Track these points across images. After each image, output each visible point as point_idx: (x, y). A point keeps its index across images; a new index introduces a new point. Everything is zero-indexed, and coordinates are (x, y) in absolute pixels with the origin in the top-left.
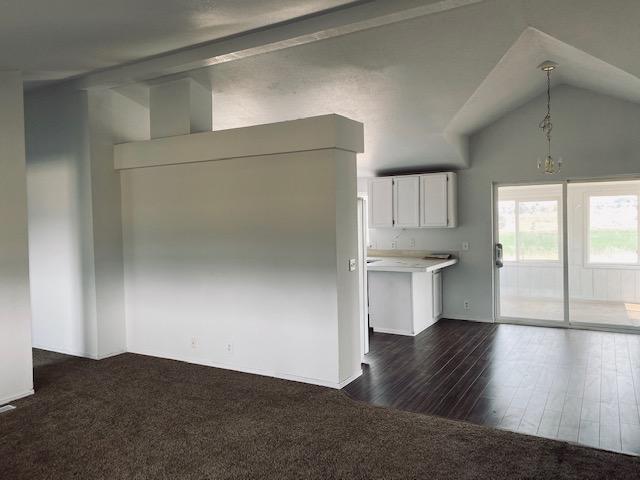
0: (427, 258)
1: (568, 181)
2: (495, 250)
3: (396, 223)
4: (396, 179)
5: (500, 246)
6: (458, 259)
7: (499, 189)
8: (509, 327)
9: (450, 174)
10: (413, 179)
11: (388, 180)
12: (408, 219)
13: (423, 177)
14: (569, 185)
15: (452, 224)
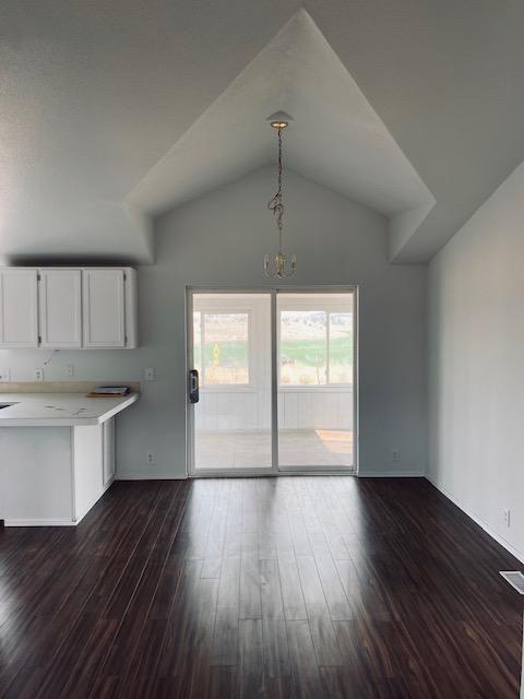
0: (93, 395)
1: (278, 291)
2: (189, 379)
3: (43, 340)
4: (44, 271)
5: (195, 373)
6: (139, 393)
7: (196, 296)
8: (209, 482)
9: (129, 270)
10: (72, 274)
11: (31, 272)
12: (65, 335)
13: (88, 271)
14: (279, 296)
15: (132, 345)
